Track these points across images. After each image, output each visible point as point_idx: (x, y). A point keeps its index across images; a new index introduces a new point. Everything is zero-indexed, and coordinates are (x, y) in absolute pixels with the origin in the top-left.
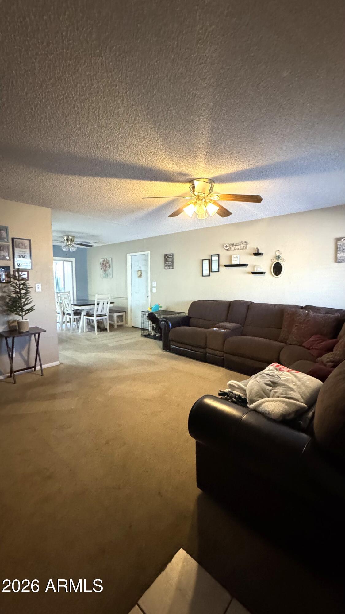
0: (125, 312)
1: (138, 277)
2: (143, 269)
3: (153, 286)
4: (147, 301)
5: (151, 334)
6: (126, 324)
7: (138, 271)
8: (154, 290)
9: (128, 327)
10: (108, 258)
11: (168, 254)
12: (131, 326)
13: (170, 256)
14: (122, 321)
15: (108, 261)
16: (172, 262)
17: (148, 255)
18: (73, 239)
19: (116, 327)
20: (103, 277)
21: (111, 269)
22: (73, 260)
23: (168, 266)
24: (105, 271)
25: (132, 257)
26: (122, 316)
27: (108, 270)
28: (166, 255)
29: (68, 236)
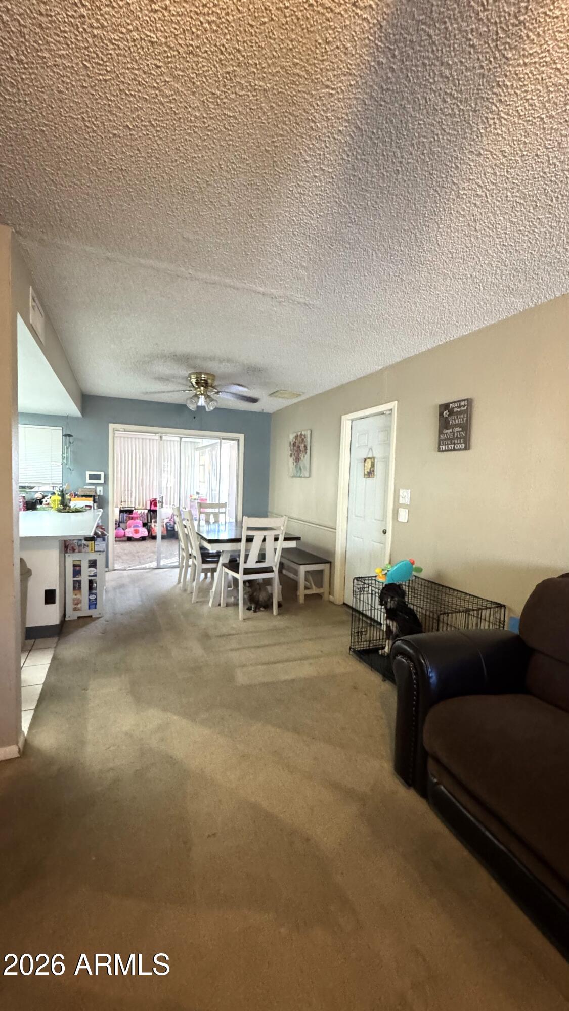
0: (330, 563)
1: (365, 475)
2: (378, 454)
3: (401, 501)
4: (383, 543)
5: (384, 648)
6: (330, 594)
7: (365, 460)
8: (403, 516)
9: (332, 603)
10: (304, 430)
11: (452, 403)
12: (341, 603)
13: (460, 407)
14: (320, 585)
15: (303, 437)
16: (466, 427)
17: (391, 414)
18: (210, 381)
19: (301, 600)
20: (292, 475)
21: (307, 456)
22: (241, 437)
23: (451, 440)
24: (297, 460)
25: (353, 422)
26: (321, 572)
27: (302, 458)
28: (445, 407)
29: (198, 374)
